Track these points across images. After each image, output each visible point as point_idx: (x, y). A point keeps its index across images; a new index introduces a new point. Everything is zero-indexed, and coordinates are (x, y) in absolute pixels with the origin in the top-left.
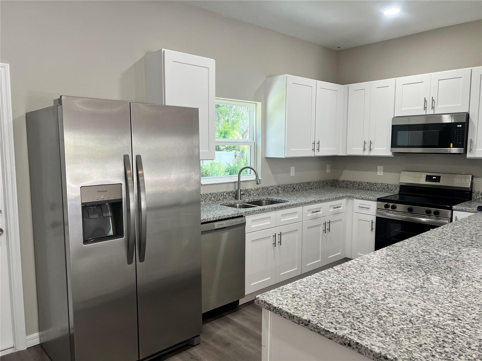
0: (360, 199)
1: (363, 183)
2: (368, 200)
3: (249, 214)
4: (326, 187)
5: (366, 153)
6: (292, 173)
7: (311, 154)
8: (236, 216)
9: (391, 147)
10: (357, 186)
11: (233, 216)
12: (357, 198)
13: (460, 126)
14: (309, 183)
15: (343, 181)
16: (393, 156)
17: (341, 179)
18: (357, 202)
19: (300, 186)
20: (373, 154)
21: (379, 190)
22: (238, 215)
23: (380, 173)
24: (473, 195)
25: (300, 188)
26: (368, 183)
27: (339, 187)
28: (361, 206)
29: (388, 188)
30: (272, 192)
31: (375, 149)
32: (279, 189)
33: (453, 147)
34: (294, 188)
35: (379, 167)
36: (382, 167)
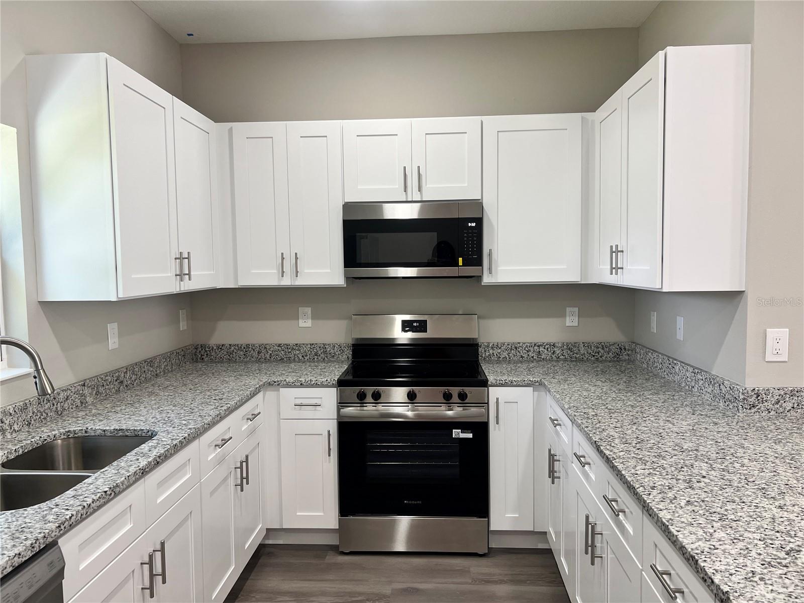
1: (268, 347)
2: (316, 385)
3: (68, 526)
5: (286, 282)
6: (113, 342)
10: (255, 354)
12: (288, 385)
13: (474, 224)
14: (150, 362)
15: (220, 347)
16: (345, 286)
17: (215, 340)
18: (290, 395)
19: (133, 374)
20: (301, 282)
21: (306, 358)
23: (305, 323)
24: (480, 350)
25: (134, 377)
26: (279, 345)
27: (212, 361)
28: (299, 402)
29: (325, 352)
30: (66, 405)
31: (306, 271)
32: (87, 391)
33: (463, 265)
34: (122, 382)
35: (302, 310)
36: (309, 310)
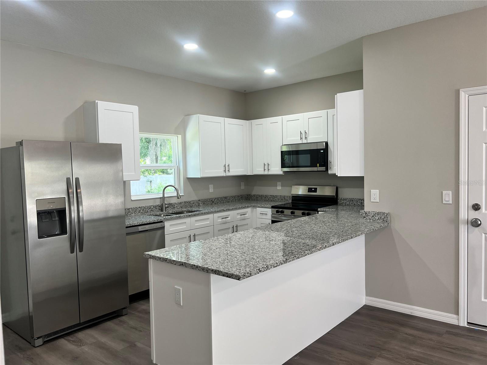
0: (260, 207)
1: (268, 196)
2: (266, 208)
3: (167, 220)
4: (242, 200)
5: (266, 173)
6: (211, 190)
7: (222, 174)
8: (157, 221)
9: (281, 168)
10: (264, 198)
11: (154, 221)
12: (259, 207)
13: (322, 151)
14: (226, 198)
15: (254, 195)
16: (284, 174)
17: (254, 193)
18: (259, 210)
19: (218, 200)
20: (270, 173)
21: (279, 201)
22: (158, 221)
23: (279, 188)
24: (338, 200)
25: (218, 201)
26: (271, 196)
27: (252, 200)
28: (262, 213)
29: (285, 199)
30: (193, 205)
31: (272, 169)
32: (200, 202)
33: (319, 167)
34: (213, 202)
35: (278, 183)
36: (280, 183)
